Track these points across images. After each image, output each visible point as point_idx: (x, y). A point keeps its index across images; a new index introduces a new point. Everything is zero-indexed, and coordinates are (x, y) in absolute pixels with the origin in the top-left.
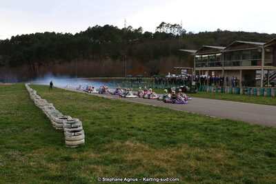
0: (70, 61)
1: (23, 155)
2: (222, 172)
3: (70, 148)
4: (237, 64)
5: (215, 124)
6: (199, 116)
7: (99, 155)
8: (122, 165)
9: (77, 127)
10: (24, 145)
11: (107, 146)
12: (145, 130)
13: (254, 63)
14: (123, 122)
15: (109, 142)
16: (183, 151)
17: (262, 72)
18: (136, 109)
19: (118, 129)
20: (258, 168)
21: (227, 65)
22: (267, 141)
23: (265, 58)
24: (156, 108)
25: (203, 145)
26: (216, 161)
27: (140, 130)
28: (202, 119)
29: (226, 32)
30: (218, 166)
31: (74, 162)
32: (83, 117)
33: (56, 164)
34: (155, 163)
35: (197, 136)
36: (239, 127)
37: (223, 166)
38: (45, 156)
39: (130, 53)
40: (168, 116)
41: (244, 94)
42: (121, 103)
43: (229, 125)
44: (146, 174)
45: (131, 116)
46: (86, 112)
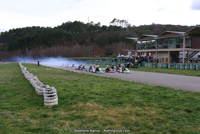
0: (50, 46)
1: (13, 114)
2: (154, 124)
3: (47, 108)
4: (166, 47)
5: (150, 90)
6: (139, 84)
7: (68, 113)
8: (83, 120)
9: (52, 93)
10: (14, 106)
11: (74, 106)
12: (101, 95)
13: (178, 47)
14: (86, 89)
15: (75, 103)
16: (128, 109)
17: (183, 53)
18: (96, 79)
19: (82, 94)
20: (180, 121)
21: (159, 48)
22: (187, 101)
23: (186, 42)
24: (110, 78)
25: (141, 105)
26: (150, 117)
29: (158, 25)
30: (151, 120)
31: (49, 118)
32: (58, 86)
33: (36, 120)
34: (107, 118)
35: (137, 98)
36: (167, 91)
37: (155, 120)
38: (29, 114)
39: (92, 40)
40: (117, 84)
41: (171, 68)
42: (85, 75)
43: (160, 90)
44: (101, 126)
45: (91, 84)
46: (60, 82)
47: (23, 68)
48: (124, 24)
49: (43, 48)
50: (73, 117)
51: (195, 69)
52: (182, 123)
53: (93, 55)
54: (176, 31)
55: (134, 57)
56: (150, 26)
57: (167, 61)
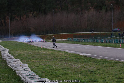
39: (117, 2)
42: (108, 62)
45: (120, 78)
46: (66, 74)
47: (4, 50)
49: (34, 17)
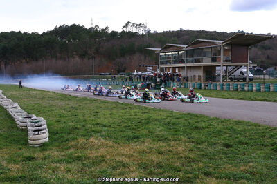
0: (37, 60)
2: (183, 165)
3: (34, 147)
4: (198, 61)
5: (177, 118)
6: (163, 111)
7: (63, 154)
8: (85, 162)
9: (41, 126)
11: (71, 144)
12: (110, 126)
13: (214, 60)
14: (89, 119)
15: (73, 139)
16: (147, 145)
17: (221, 68)
18: (103, 105)
19: (84, 126)
20: (216, 159)
21: (189, 62)
22: (225, 133)
23: (224, 55)
25: (165, 139)
26: (177, 154)
27: (105, 126)
28: (165, 114)
29: (188, 31)
30: (178, 158)
31: (35, 162)
32: (49, 116)
33: (17, 164)
34: (118, 158)
35: (160, 130)
36: (199, 120)
37: (183, 159)
38: (6, 157)
39: (97, 52)
40: (132, 112)
41: (205, 89)
42: (88, 100)
43: (191, 118)
44: (110, 170)
45: (97, 113)
46: (52, 110)
48: (142, 29)
49: (27, 63)
50: (71, 158)
51: (237, 90)
52: (219, 162)
53: (99, 72)
54: (212, 39)
55: (156, 75)
56: (177, 32)
57: (199, 79)
